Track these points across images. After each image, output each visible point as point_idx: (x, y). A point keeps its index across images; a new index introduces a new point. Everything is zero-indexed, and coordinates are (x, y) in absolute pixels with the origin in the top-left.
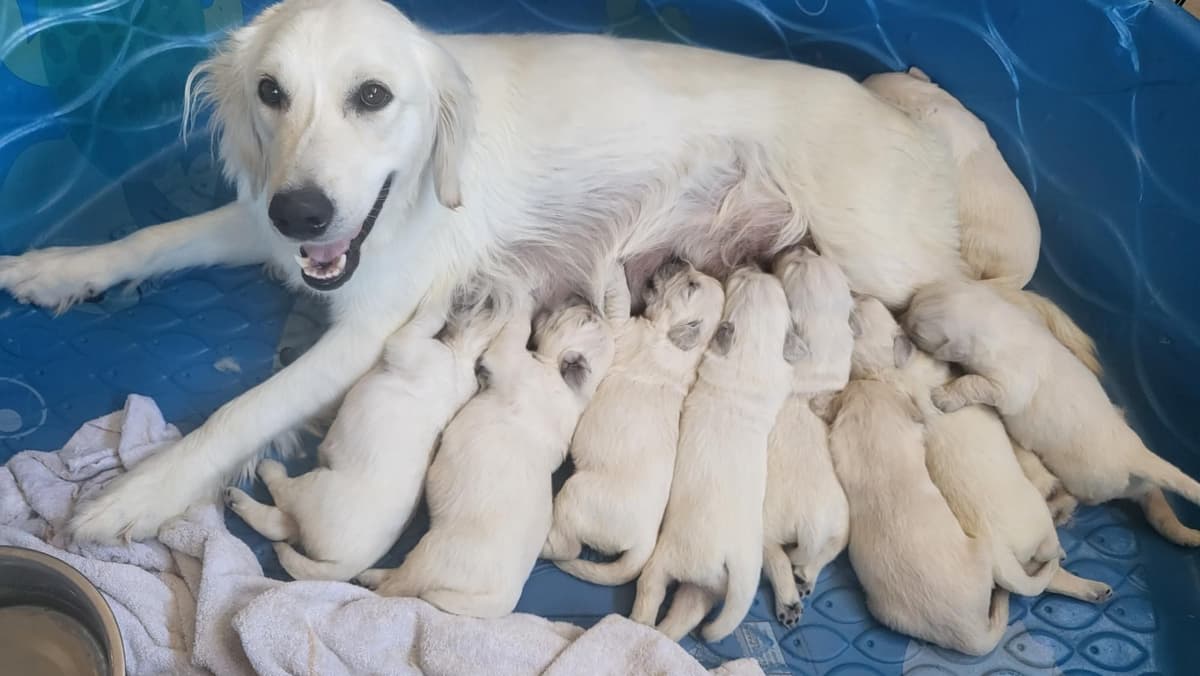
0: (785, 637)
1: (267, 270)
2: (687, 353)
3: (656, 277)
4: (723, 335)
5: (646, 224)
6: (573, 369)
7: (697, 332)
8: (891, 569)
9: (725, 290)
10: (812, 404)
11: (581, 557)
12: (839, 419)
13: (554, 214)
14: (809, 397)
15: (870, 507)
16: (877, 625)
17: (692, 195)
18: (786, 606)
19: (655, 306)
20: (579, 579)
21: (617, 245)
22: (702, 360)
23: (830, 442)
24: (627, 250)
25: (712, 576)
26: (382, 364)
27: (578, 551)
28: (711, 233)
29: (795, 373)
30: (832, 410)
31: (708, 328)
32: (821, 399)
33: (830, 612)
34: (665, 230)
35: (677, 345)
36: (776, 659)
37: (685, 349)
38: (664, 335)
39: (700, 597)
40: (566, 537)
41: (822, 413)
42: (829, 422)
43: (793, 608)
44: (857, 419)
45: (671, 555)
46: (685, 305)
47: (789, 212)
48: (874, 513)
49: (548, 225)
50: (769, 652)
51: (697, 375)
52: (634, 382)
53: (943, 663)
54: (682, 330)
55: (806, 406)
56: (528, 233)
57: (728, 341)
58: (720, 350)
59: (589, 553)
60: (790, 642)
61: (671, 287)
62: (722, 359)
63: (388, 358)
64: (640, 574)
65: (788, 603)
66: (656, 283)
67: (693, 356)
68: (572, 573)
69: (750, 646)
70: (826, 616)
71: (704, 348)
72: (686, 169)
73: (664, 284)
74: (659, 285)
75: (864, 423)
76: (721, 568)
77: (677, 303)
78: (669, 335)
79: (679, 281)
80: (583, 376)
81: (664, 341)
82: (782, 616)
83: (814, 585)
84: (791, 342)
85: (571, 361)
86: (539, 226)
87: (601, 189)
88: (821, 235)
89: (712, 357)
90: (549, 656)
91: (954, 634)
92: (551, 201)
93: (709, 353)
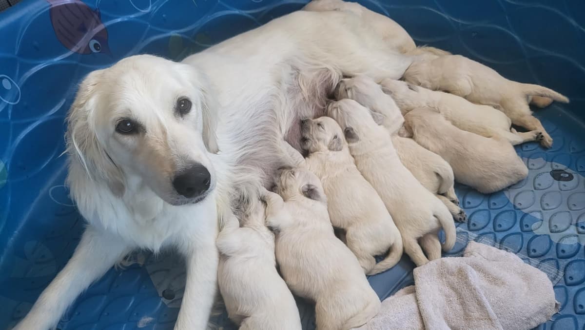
0: (469, 227)
1: (118, 268)
2: (343, 150)
3: (304, 134)
4: (349, 134)
5: (282, 115)
6: (310, 193)
7: (339, 140)
8: (482, 169)
9: (332, 117)
10: (400, 134)
11: (377, 262)
12: (415, 132)
13: (243, 137)
14: (397, 132)
15: (454, 154)
16: (490, 195)
17: (289, 91)
18: (458, 214)
19: (313, 145)
20: (383, 272)
21: (278, 132)
22: (350, 149)
23: (419, 143)
24: (284, 131)
25: (433, 224)
26: (223, 257)
27: (374, 260)
28: (307, 99)
29: (385, 127)
30: (409, 131)
31: (341, 136)
32: (401, 130)
33: (472, 205)
34: (290, 112)
35: (337, 150)
36: (474, 237)
37: (341, 150)
38: (328, 151)
39: (431, 237)
40: (367, 258)
41: (406, 135)
42: (411, 136)
43: (461, 213)
44: (422, 127)
45: (410, 230)
46: (326, 133)
47: (327, 71)
48: (457, 154)
49: (244, 144)
50: (470, 237)
51: (353, 156)
52: (336, 176)
53: (519, 190)
54: (334, 143)
55: (398, 137)
56: (240, 152)
57: (354, 134)
58: (355, 140)
59: (379, 258)
60: (472, 227)
61: (314, 133)
62: (359, 142)
63: (224, 252)
64: (404, 249)
65: (459, 212)
66: (306, 137)
67: (346, 150)
68: (378, 272)
69: (462, 240)
70: (472, 208)
71: (347, 144)
72: (279, 82)
73: (309, 134)
74: (307, 136)
75: (426, 125)
76: (433, 218)
77: (321, 135)
78: (330, 149)
79: (314, 128)
80: (316, 191)
81: (331, 153)
82: (460, 219)
83: (457, 199)
84: (376, 117)
85: (306, 190)
86: (240, 147)
87: (254, 114)
88: (350, 70)
89: (353, 145)
90: (414, 305)
91: (518, 174)
92: (238, 132)
93: (351, 145)
